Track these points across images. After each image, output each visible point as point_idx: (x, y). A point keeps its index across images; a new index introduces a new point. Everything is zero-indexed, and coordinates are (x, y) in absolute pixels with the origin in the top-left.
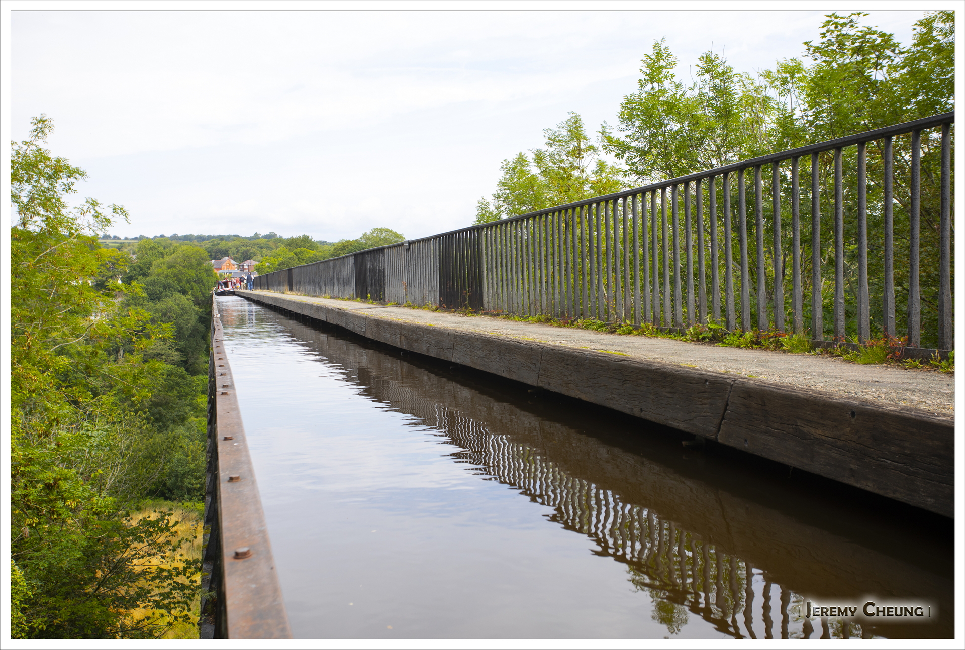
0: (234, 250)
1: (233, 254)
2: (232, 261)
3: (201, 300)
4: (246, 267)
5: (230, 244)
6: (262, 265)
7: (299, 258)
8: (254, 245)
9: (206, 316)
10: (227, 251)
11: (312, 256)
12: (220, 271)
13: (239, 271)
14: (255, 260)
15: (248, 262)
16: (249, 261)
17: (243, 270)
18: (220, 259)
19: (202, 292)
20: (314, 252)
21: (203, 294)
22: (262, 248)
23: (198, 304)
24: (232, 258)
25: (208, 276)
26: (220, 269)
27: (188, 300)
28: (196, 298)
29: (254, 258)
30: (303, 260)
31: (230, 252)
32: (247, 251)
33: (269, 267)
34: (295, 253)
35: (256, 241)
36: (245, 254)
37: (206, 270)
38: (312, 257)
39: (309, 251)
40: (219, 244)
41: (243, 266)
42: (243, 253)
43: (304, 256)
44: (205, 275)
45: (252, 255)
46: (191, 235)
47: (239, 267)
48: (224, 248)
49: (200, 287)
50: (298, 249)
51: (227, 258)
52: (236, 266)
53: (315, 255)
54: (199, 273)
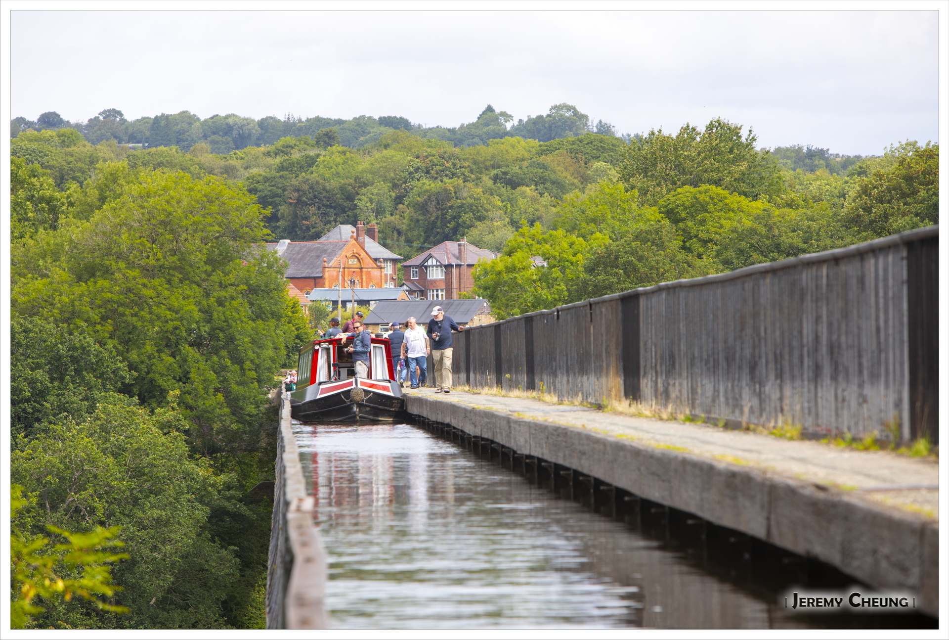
0: (381, 189)
1: (379, 211)
2: (374, 248)
3: (225, 430)
4: (435, 274)
5: (363, 164)
6: (512, 269)
7: (687, 235)
8: (479, 167)
9: (243, 509)
10: (350, 198)
11: (748, 223)
12: (317, 294)
13: (401, 294)
14: (477, 244)
15: (446, 252)
16: (451, 246)
17: (422, 289)
18: (317, 236)
19: (228, 394)
20: (759, 206)
21: (234, 403)
22: (514, 184)
23: (211, 450)
24: (371, 233)
25: (259, 315)
26: (317, 281)
27: (165, 427)
28: (201, 418)
29: (474, 232)
30: (705, 242)
31: (363, 202)
32: (441, 199)
33: (545, 278)
34: (671, 214)
35: (485, 152)
36: (434, 214)
37: (253, 290)
38: (753, 232)
39: (735, 200)
40: (311, 162)
41: (423, 268)
42: (422, 208)
43: (710, 225)
44: (246, 311)
45: (466, 217)
46: (186, 118)
47: (403, 275)
48: (334, 184)
49: (220, 370)
50: (686, 194)
51: (347, 230)
52: (389, 269)
53: (764, 218)
54: (220, 303)
